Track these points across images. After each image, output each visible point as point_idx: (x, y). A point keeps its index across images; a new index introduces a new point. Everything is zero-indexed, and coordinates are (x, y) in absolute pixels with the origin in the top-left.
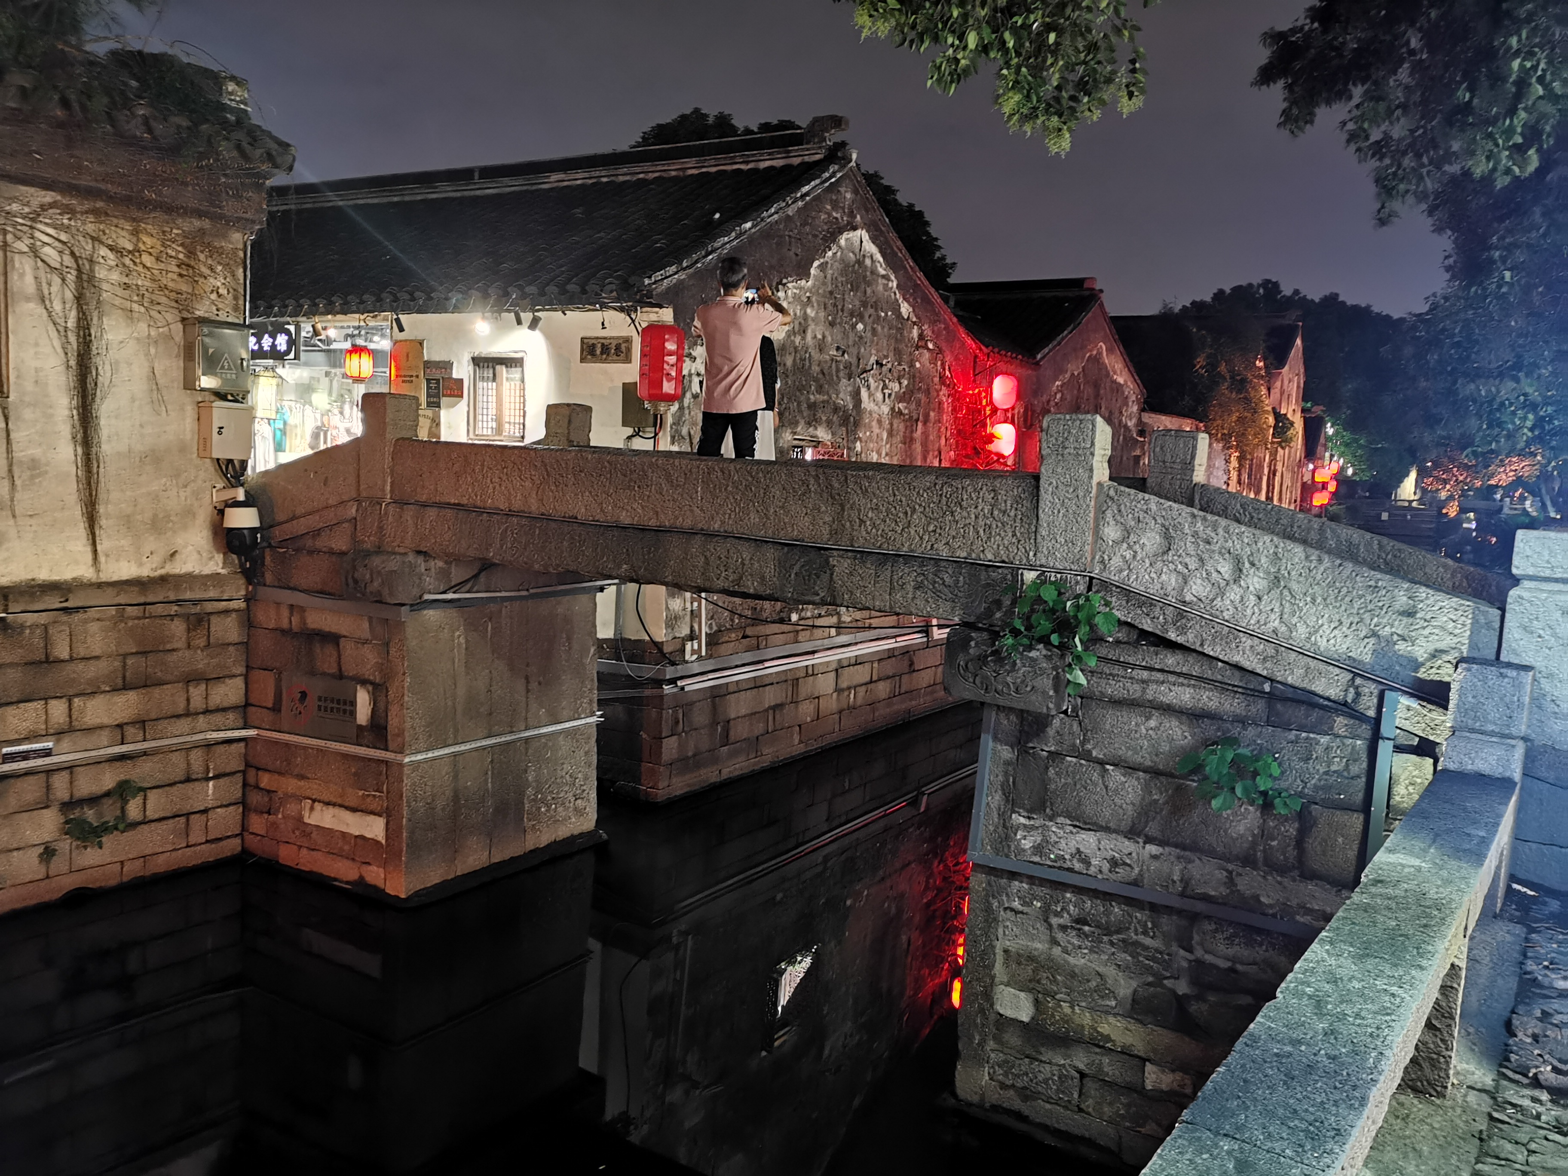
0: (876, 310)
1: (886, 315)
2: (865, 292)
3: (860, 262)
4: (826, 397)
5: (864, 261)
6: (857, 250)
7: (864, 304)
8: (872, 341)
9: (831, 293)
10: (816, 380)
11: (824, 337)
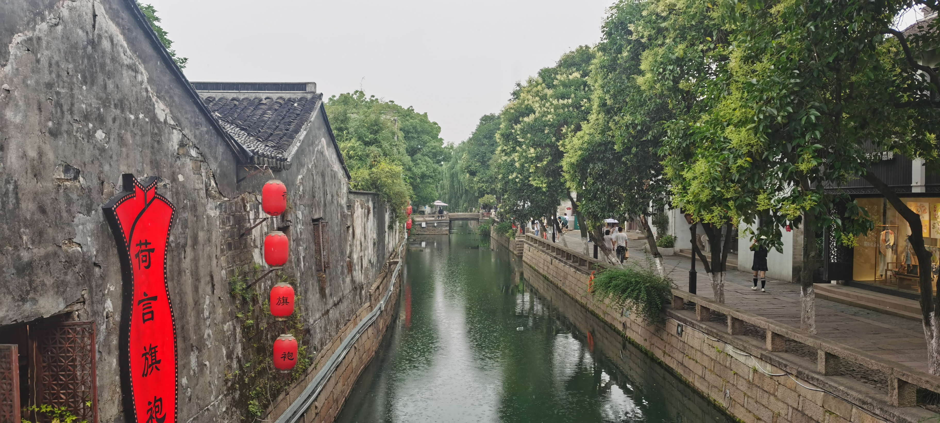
0: (123, 111)
1: (137, 118)
2: (105, 87)
3: (94, 44)
4: (51, 248)
5: (99, 42)
6: (89, 27)
7: (105, 102)
8: (120, 155)
9: (49, 86)
10: (30, 224)
11: (41, 154)
